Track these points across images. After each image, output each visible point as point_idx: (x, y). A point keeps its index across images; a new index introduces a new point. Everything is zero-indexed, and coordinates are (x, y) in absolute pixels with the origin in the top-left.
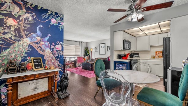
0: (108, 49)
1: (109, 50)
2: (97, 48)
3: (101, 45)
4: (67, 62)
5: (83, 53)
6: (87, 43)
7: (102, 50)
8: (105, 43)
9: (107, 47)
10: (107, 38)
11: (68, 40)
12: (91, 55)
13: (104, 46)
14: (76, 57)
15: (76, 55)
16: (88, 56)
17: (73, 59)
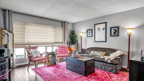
0: (113, 33)
1: (115, 33)
2: (90, 31)
3: (97, 27)
4: (39, 55)
5: (67, 39)
6: (73, 24)
7: (100, 35)
8: (106, 23)
9: (111, 28)
10: (111, 13)
11: (42, 18)
12: (79, 42)
13: (105, 27)
14: (56, 46)
15: (56, 43)
16: (75, 44)
17: (50, 50)
